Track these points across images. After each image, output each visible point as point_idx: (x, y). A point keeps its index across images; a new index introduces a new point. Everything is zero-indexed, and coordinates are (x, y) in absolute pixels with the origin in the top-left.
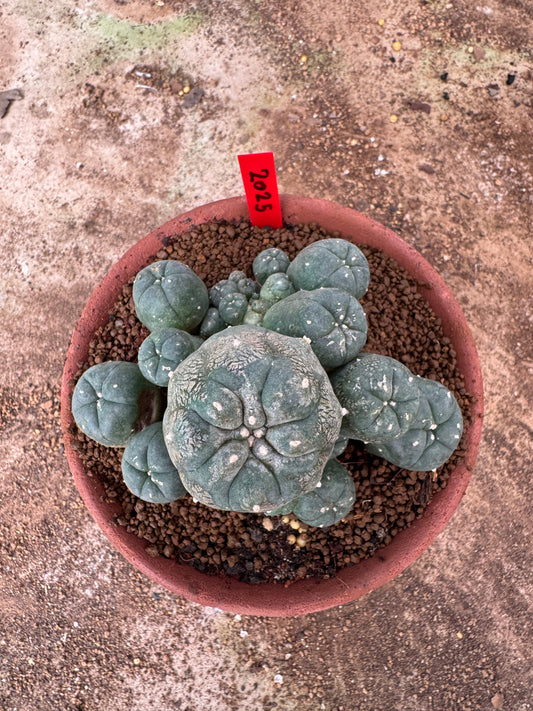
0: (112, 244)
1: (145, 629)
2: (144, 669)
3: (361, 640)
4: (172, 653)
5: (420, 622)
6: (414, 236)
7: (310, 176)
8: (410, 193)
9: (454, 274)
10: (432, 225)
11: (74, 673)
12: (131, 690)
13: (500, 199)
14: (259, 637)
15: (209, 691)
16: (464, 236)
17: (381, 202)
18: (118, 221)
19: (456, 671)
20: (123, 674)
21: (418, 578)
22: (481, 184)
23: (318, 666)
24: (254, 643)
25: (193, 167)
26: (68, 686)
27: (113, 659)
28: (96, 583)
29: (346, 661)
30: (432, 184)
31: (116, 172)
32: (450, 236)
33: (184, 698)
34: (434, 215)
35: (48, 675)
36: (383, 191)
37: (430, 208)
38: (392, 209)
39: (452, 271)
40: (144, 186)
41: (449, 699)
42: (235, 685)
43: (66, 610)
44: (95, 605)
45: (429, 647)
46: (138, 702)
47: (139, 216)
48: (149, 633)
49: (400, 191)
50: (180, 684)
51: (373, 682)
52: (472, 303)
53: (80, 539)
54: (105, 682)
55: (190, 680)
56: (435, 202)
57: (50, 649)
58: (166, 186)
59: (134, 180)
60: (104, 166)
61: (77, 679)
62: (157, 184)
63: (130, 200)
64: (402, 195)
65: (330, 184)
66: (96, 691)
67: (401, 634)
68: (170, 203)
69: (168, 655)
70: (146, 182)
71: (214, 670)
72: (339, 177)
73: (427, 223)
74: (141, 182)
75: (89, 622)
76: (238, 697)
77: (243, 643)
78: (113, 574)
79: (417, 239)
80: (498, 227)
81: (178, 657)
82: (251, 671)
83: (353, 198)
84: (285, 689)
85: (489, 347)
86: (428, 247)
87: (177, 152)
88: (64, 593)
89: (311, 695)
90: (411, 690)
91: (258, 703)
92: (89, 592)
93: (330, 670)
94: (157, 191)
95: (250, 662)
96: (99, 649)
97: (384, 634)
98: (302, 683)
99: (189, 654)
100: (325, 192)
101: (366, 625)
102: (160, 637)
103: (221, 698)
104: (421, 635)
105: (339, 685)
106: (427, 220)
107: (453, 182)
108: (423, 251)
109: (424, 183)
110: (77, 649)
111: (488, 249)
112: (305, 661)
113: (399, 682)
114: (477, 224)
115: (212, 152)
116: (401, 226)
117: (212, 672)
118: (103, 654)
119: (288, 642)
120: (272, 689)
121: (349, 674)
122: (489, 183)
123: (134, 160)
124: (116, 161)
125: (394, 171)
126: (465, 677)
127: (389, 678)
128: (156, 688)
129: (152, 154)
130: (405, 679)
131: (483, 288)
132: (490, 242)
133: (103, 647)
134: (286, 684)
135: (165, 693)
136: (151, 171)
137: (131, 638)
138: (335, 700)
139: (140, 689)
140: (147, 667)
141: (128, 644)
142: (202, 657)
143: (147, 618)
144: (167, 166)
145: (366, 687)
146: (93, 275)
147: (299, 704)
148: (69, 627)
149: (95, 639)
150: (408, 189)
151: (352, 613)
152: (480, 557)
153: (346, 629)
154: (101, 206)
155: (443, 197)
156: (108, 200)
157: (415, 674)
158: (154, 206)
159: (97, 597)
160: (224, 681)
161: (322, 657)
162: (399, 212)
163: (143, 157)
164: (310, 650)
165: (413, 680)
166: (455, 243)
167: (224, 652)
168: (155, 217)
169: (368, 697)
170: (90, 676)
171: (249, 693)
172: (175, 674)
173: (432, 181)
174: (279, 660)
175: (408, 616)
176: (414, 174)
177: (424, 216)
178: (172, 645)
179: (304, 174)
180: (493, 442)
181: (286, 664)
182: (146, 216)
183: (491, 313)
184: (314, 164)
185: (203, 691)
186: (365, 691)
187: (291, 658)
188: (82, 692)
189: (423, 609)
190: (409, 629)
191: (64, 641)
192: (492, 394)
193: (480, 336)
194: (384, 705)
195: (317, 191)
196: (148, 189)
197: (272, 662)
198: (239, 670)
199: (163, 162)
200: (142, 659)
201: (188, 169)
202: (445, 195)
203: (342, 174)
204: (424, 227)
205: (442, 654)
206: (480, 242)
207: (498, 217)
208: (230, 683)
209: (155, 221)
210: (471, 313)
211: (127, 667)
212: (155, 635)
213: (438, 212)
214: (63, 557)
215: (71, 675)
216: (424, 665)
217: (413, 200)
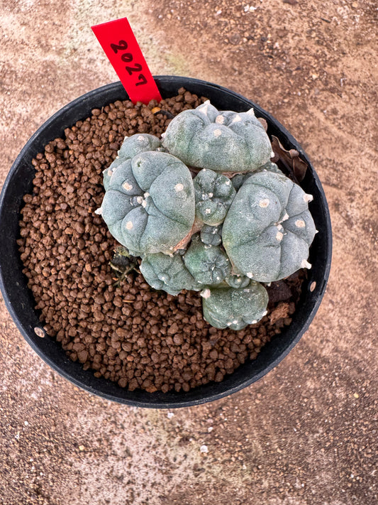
0: (20, 100)
1: (86, 420)
2: (89, 454)
3: (272, 409)
4: (111, 437)
5: (321, 388)
6: (284, 61)
7: (187, 19)
8: (277, 24)
9: (323, 90)
10: (300, 50)
11: (30, 463)
12: (79, 471)
13: (357, 20)
14: (184, 416)
15: (146, 466)
16: (328, 56)
17: (253, 35)
18: (23, 79)
19: (356, 426)
20: (71, 459)
21: (316, 353)
22: (339, 8)
23: (237, 434)
24: (181, 422)
25: (83, 24)
26: (25, 475)
27: (61, 448)
28: (39, 387)
29: (261, 427)
30: (295, 14)
31: (16, 36)
32: (316, 57)
33: (125, 473)
34: (300, 41)
35: (8, 468)
36: (253, 25)
37: (296, 35)
38: (263, 40)
39: (320, 88)
40: (42, 46)
41: (352, 449)
42: (167, 458)
43: (16, 413)
44: (41, 405)
45: (331, 408)
46: (86, 481)
47: (41, 72)
48: (89, 424)
49: (268, 23)
50: (120, 462)
51: (286, 442)
52: (341, 113)
53: (21, 352)
54: (56, 468)
55: (129, 458)
56: (300, 30)
57: (7, 446)
58: (62, 44)
59: (33, 42)
60: (5, 33)
61: (33, 468)
62: (53, 43)
63: (31, 59)
64: (270, 27)
65: (206, 25)
66: (50, 476)
67: (306, 400)
68: (66, 58)
69: (108, 440)
70: (43, 42)
71: (148, 447)
72: (213, 18)
73: (295, 49)
74: (39, 42)
75: (37, 421)
76: (171, 468)
77: (171, 423)
78: (53, 378)
79: (288, 63)
80: (358, 44)
81: (116, 440)
82: (180, 445)
83: (227, 34)
84: (210, 456)
85: (360, 149)
86: (298, 69)
87: (67, 14)
88: (13, 398)
89: (233, 459)
90: (319, 445)
91: (188, 471)
92: (34, 396)
93: (248, 436)
94: (54, 48)
95: (179, 438)
96: (48, 441)
97: (291, 401)
98: (225, 450)
99: (126, 437)
100: (202, 32)
101: (275, 396)
102: (99, 426)
103: (157, 470)
104: (324, 399)
105: (256, 448)
106: (295, 46)
107: (315, 10)
108: (294, 73)
109: (289, 15)
110: (30, 444)
111: (351, 65)
112: (225, 432)
113: (307, 440)
114: (339, 44)
115: (98, 9)
116: (272, 53)
117: (147, 450)
118: (53, 446)
119: (209, 418)
120: (199, 458)
121: (264, 438)
122: (346, 7)
123: (30, 24)
124: (15, 27)
125: (261, 7)
126: (364, 429)
127: (299, 437)
128: (101, 468)
129: (46, 18)
130: (312, 437)
131: (350, 99)
132: (352, 58)
133: (52, 439)
134: (211, 452)
135: (109, 471)
136: (46, 32)
137: (75, 430)
138: (254, 461)
139: (87, 470)
140: (91, 452)
141: (73, 434)
142: (137, 438)
143: (86, 411)
144: (60, 26)
145: (280, 447)
146: (6, 128)
147: (224, 468)
148: (20, 426)
149: (44, 433)
150: (276, 22)
151: (262, 388)
152: (367, 328)
153: (257, 402)
154: (6, 67)
155: (306, 24)
156: (11, 62)
157: (321, 431)
158: (53, 62)
159: (42, 399)
160: (158, 456)
161: (240, 427)
162: (269, 42)
163: (38, 21)
164: (230, 422)
165: (319, 437)
166: (322, 63)
167: (155, 432)
168: (54, 71)
169: (282, 455)
170: (44, 464)
171: (180, 463)
172: (115, 455)
173: (296, 11)
174: (203, 433)
175: (310, 384)
176: (280, 7)
177: (292, 43)
178: (111, 432)
179: (182, 18)
180: (371, 230)
181: (209, 436)
182: (46, 72)
183: (358, 120)
184: (190, 8)
185: (141, 466)
186: (279, 451)
187: (213, 431)
188: (38, 478)
189: (323, 378)
190: (312, 395)
191: (18, 438)
192: (366, 190)
193: (351, 141)
194: (297, 460)
195: (195, 32)
196: (46, 48)
197: (197, 436)
198: (169, 445)
199: (56, 23)
200: (86, 446)
201: (78, 26)
202: (308, 22)
203: (215, 15)
204: (292, 52)
205: (343, 413)
206: (344, 59)
207: (357, 36)
208: (163, 457)
209: (56, 75)
210: (341, 121)
211: (74, 454)
212: (95, 425)
213: (304, 38)
214: (9, 369)
215: (27, 466)
216: (328, 423)
217: (281, 30)
